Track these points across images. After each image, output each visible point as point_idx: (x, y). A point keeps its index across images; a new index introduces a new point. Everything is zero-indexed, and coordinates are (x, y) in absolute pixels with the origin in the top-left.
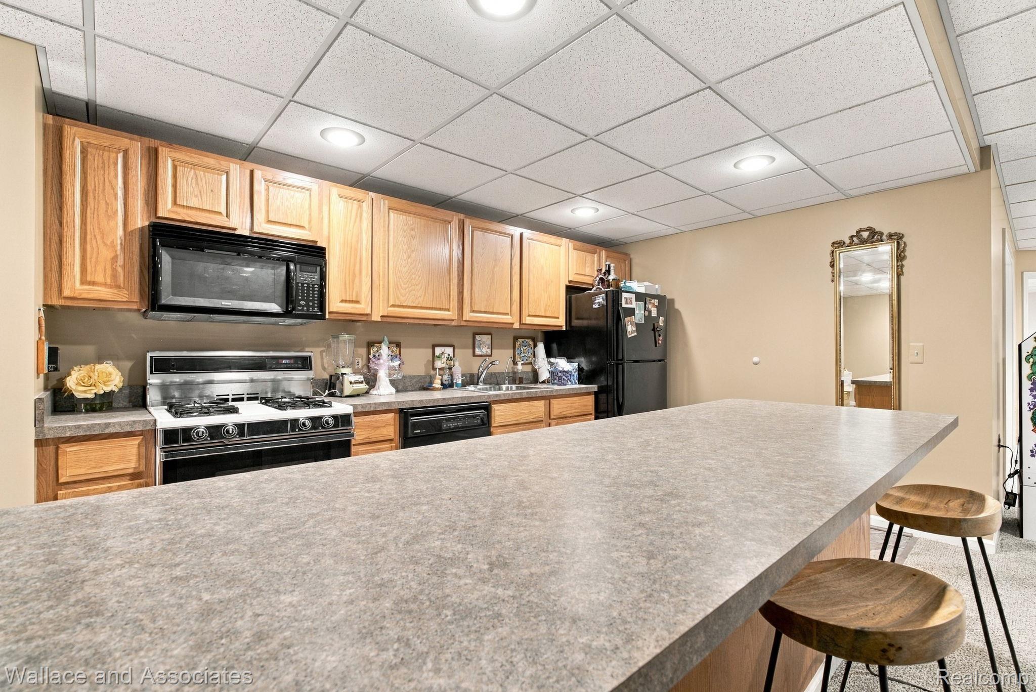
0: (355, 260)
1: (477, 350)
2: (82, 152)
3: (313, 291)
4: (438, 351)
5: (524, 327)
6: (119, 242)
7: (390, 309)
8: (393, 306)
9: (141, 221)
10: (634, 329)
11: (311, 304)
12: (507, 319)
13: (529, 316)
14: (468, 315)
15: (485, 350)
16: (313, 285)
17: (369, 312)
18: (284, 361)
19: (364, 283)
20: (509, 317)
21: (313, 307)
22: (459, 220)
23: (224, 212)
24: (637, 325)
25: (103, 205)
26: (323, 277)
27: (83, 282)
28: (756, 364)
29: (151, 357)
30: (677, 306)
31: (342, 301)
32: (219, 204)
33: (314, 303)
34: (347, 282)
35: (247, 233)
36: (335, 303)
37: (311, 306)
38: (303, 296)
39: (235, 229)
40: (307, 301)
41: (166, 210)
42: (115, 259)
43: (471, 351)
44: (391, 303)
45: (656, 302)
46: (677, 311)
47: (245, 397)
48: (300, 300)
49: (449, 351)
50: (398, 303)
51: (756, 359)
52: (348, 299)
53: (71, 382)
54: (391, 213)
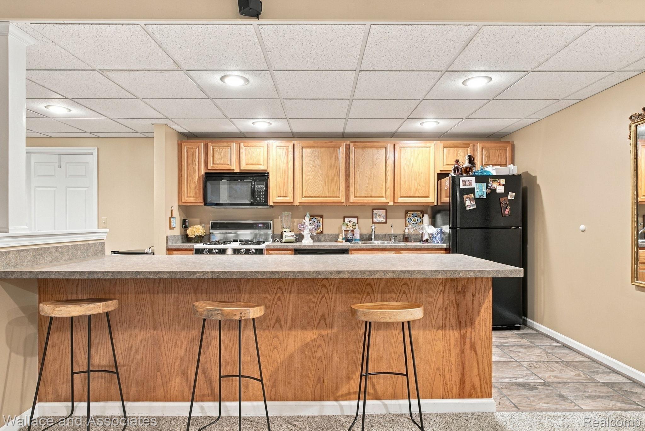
0: (285, 176)
1: (374, 219)
2: (187, 151)
3: (262, 193)
4: (347, 220)
5: (397, 204)
6: (197, 181)
7: (304, 199)
8: (305, 197)
9: (203, 173)
10: (474, 203)
11: (261, 199)
12: (383, 200)
13: (401, 197)
14: (352, 199)
15: (382, 220)
16: (262, 190)
17: (292, 201)
18: (259, 225)
19: (289, 187)
20: (384, 199)
21: (262, 200)
22: (346, 145)
23: (230, 164)
24: (477, 201)
25: (192, 168)
26: (267, 186)
27: (188, 197)
28: (583, 231)
29: (212, 223)
30: (539, 182)
31: (279, 197)
32: (228, 161)
33: (263, 199)
34: (281, 188)
35: (238, 171)
36: (274, 198)
37: (261, 200)
38: (258, 196)
39: (234, 170)
40: (260, 198)
41: (210, 166)
42: (196, 187)
43: (371, 220)
44: (304, 196)
45: (503, 181)
46: (538, 185)
47: (238, 240)
48: (257, 198)
49: (354, 220)
50: (307, 195)
51: (582, 227)
52: (281, 195)
53: (189, 232)
54: (303, 149)
